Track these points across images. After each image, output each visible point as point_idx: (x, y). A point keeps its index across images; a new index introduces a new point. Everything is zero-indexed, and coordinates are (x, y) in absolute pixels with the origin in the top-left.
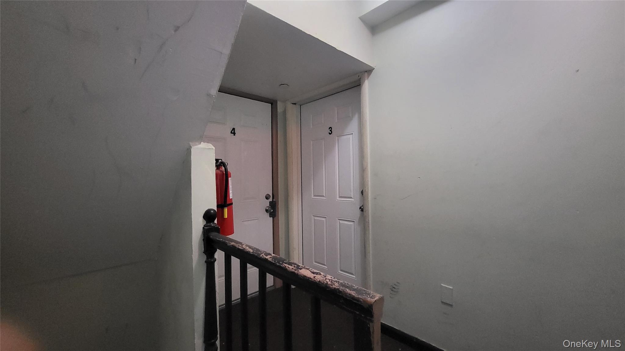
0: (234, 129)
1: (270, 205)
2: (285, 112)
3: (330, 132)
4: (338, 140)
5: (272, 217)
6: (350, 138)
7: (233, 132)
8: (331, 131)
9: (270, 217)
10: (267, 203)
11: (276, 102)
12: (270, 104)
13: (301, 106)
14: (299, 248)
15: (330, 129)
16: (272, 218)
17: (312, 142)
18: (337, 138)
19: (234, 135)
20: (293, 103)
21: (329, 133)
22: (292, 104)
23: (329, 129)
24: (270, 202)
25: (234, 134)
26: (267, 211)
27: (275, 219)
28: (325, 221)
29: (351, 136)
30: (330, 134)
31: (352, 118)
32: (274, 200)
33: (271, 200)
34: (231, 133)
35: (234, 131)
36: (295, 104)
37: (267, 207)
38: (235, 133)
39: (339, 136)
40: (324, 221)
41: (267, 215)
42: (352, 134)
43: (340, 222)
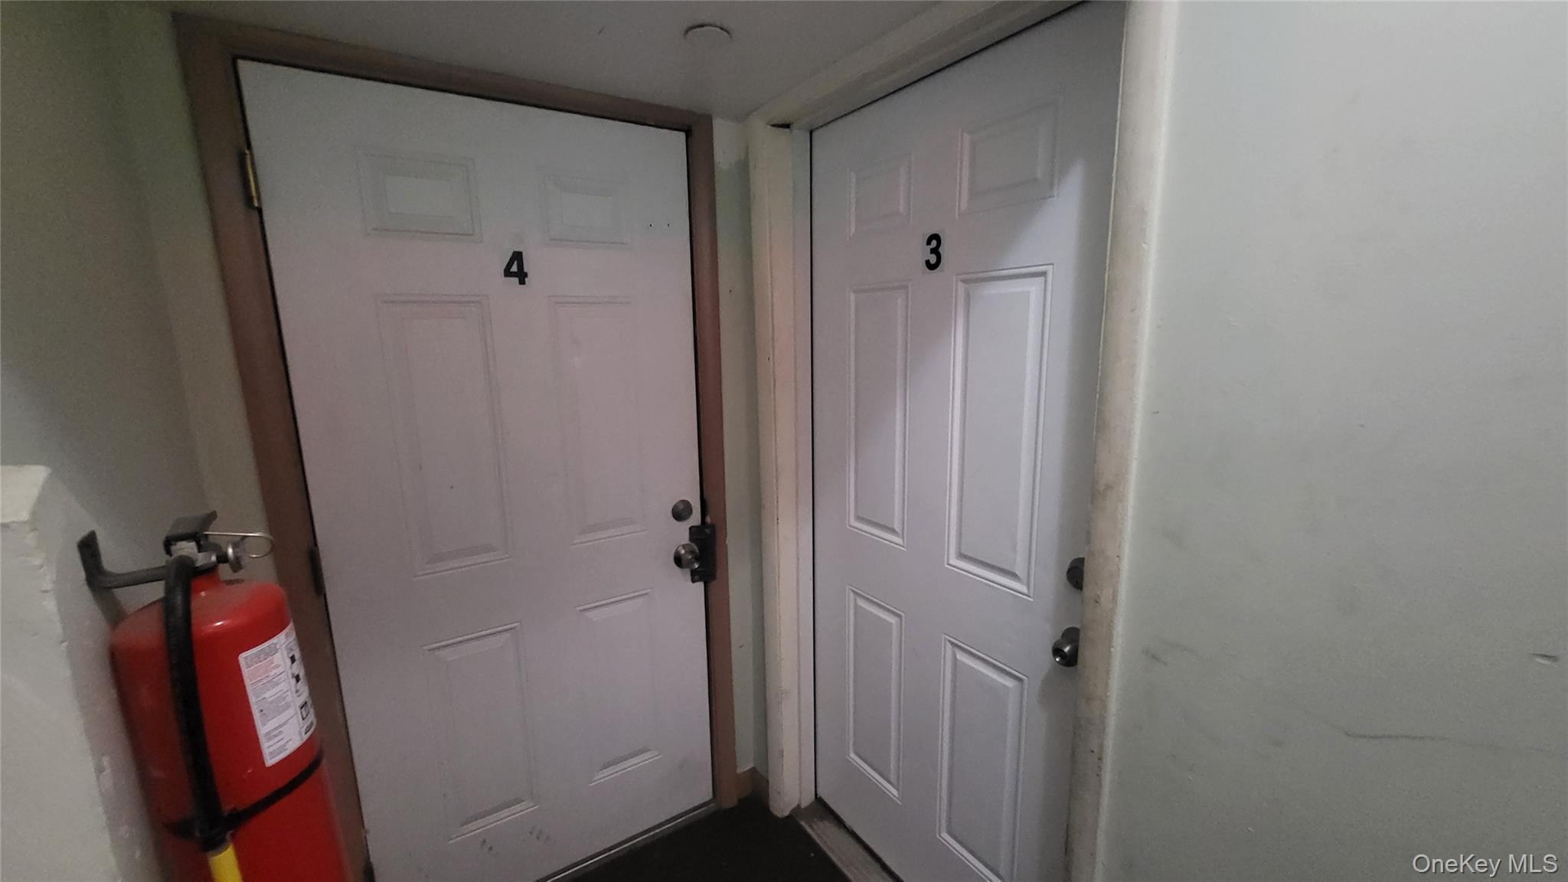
0: (517, 257)
1: (690, 539)
2: (744, 168)
3: (933, 259)
4: (968, 297)
5: (700, 580)
6: (1029, 292)
7: (514, 268)
8: (935, 251)
9: (693, 581)
10: (680, 534)
11: (707, 120)
12: (682, 135)
13: (815, 134)
14: (799, 693)
15: (934, 243)
16: (700, 585)
17: (853, 297)
18: (961, 286)
19: (522, 282)
20: (775, 122)
21: (928, 262)
22: (773, 126)
23: (929, 242)
24: (690, 529)
25: (522, 276)
26: (678, 560)
27: (714, 584)
28: (894, 627)
29: (1032, 288)
30: (931, 267)
31: (1052, 185)
32: (708, 520)
33: (695, 519)
34: (508, 273)
35: (521, 266)
36: (787, 126)
37: (684, 546)
38: (526, 275)
39: (976, 279)
40: (891, 624)
41: (682, 577)
42: (1044, 274)
43: (958, 656)
